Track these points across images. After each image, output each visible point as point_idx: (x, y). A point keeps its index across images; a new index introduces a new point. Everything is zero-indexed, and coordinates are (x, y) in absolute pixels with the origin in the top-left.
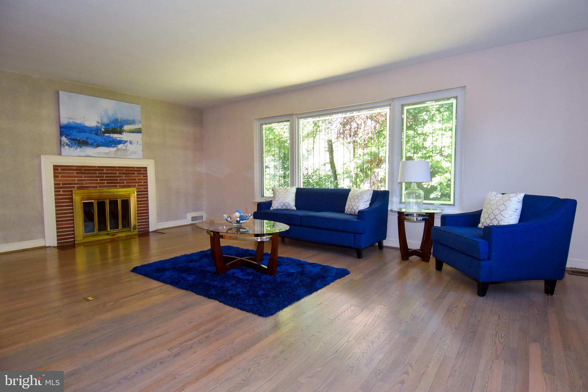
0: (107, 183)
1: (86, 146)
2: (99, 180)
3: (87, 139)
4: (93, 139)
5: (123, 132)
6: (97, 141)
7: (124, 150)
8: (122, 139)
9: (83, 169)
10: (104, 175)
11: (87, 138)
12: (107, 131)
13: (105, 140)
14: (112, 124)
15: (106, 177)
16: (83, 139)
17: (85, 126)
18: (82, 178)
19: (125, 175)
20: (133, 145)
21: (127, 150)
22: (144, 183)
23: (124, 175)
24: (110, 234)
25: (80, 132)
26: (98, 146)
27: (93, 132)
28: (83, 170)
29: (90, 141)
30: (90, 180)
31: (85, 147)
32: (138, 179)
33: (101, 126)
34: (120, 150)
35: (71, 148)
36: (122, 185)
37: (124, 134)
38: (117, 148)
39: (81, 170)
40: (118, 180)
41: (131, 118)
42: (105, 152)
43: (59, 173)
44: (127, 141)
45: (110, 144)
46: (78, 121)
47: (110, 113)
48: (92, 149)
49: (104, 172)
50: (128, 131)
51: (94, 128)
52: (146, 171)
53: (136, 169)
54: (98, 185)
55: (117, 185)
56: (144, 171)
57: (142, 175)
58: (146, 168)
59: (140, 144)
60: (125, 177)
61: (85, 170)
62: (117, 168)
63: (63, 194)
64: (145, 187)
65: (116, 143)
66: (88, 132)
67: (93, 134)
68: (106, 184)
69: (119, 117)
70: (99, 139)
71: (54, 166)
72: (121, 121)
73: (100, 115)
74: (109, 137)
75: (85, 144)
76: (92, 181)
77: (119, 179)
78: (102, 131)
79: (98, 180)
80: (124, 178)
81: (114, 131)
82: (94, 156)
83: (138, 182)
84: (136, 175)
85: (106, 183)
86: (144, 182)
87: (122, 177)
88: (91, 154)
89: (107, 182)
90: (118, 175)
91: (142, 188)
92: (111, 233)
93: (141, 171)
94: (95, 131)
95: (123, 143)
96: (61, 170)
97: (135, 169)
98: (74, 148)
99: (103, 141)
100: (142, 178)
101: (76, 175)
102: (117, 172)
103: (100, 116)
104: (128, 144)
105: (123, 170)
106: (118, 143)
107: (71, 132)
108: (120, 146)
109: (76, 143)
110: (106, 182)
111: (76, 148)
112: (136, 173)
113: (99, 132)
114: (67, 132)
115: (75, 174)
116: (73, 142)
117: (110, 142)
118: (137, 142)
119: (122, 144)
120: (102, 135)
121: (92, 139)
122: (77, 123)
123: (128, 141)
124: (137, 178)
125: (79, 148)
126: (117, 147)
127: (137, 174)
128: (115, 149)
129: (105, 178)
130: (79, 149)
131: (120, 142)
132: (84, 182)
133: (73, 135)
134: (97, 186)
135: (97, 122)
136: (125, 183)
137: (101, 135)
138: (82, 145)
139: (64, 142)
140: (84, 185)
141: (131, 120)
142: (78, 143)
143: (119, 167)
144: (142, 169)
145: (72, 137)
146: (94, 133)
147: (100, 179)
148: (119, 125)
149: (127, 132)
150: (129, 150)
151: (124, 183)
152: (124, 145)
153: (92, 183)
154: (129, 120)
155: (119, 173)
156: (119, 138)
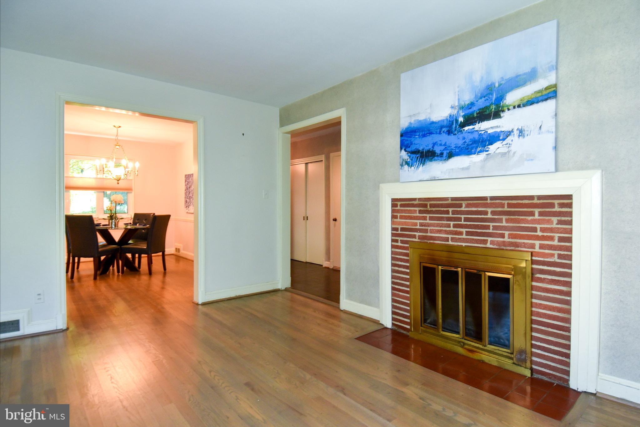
0: (468, 233)
1: (431, 160)
2: (452, 225)
3: (433, 147)
4: (443, 143)
5: (503, 111)
6: (449, 147)
7: (504, 154)
8: (498, 130)
9: (428, 203)
10: (463, 217)
11: (434, 144)
12: (470, 120)
13: (464, 141)
14: (480, 101)
15: (466, 220)
16: (427, 148)
17: (433, 123)
18: (426, 220)
19: (507, 217)
20: (526, 137)
21: (512, 153)
22: (559, 241)
23: (504, 218)
24: (466, 347)
25: (424, 136)
26: (451, 155)
27: (443, 129)
28: (428, 207)
29: (438, 150)
30: (438, 225)
31: (430, 163)
32: (542, 230)
33: (458, 112)
34: (496, 155)
35: (411, 168)
36: (497, 241)
37: (506, 115)
38: (487, 153)
39: (426, 206)
40: (489, 229)
41: (525, 69)
42: (462, 167)
43: (398, 211)
44: (512, 131)
45: (472, 148)
46: (422, 118)
47: (477, 78)
48: (441, 163)
49: (463, 209)
50: (516, 104)
51: (445, 121)
52: (570, 205)
53: (539, 202)
54: (450, 236)
55: (487, 240)
56: (562, 205)
57: (555, 219)
58: (570, 197)
59: (548, 132)
60: (507, 221)
61: (431, 206)
62: (489, 201)
63: (401, 246)
64: (562, 253)
65: (485, 141)
66: (436, 133)
67: (443, 134)
68: (464, 236)
69: (496, 78)
70: (453, 141)
71: (393, 200)
72: (500, 85)
73: (457, 90)
74: (472, 132)
75: (431, 157)
76: (440, 227)
77: (493, 226)
78: (459, 122)
79: (450, 227)
80: (504, 224)
81: (484, 116)
82: (442, 178)
83: (543, 236)
84: (537, 216)
85: (464, 233)
86: (561, 239)
87: (500, 221)
88: (438, 174)
89: (466, 231)
90: (489, 216)
91: (553, 255)
92: (470, 345)
93: (554, 207)
94: (447, 127)
95: (501, 138)
96: (402, 206)
97: (536, 201)
98: (414, 168)
99: (460, 142)
100: (555, 226)
101: (418, 215)
102: (489, 210)
103: (457, 93)
104: (514, 139)
105: (503, 206)
106: (489, 140)
107: (412, 139)
108: (492, 148)
109: (418, 158)
110: (464, 230)
111: (418, 166)
112: (537, 211)
113: (454, 126)
114: (407, 140)
115: (416, 213)
116: (414, 156)
117: (474, 142)
118: (540, 127)
119: (499, 140)
120: (458, 132)
121: (441, 145)
122: (420, 121)
123: (515, 130)
124: (538, 227)
125: (421, 165)
126: (488, 151)
127: (541, 214)
128: (483, 155)
129: (463, 222)
130: (421, 168)
131: (493, 139)
132: (429, 228)
133: (414, 144)
134: (448, 238)
135: (452, 107)
136: (506, 236)
137: (456, 132)
138: (426, 160)
139: (403, 159)
140: (429, 234)
141: (525, 74)
142: (420, 156)
143: (493, 198)
144: (556, 202)
145: (413, 148)
146: (445, 131)
147: (454, 224)
148: (494, 99)
149: (514, 107)
150: (514, 153)
151: (503, 236)
152: (505, 142)
153: (440, 232)
154: (520, 75)
155: (493, 213)
156: (492, 128)
